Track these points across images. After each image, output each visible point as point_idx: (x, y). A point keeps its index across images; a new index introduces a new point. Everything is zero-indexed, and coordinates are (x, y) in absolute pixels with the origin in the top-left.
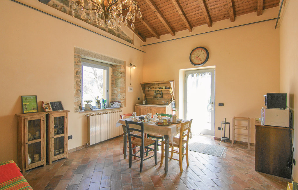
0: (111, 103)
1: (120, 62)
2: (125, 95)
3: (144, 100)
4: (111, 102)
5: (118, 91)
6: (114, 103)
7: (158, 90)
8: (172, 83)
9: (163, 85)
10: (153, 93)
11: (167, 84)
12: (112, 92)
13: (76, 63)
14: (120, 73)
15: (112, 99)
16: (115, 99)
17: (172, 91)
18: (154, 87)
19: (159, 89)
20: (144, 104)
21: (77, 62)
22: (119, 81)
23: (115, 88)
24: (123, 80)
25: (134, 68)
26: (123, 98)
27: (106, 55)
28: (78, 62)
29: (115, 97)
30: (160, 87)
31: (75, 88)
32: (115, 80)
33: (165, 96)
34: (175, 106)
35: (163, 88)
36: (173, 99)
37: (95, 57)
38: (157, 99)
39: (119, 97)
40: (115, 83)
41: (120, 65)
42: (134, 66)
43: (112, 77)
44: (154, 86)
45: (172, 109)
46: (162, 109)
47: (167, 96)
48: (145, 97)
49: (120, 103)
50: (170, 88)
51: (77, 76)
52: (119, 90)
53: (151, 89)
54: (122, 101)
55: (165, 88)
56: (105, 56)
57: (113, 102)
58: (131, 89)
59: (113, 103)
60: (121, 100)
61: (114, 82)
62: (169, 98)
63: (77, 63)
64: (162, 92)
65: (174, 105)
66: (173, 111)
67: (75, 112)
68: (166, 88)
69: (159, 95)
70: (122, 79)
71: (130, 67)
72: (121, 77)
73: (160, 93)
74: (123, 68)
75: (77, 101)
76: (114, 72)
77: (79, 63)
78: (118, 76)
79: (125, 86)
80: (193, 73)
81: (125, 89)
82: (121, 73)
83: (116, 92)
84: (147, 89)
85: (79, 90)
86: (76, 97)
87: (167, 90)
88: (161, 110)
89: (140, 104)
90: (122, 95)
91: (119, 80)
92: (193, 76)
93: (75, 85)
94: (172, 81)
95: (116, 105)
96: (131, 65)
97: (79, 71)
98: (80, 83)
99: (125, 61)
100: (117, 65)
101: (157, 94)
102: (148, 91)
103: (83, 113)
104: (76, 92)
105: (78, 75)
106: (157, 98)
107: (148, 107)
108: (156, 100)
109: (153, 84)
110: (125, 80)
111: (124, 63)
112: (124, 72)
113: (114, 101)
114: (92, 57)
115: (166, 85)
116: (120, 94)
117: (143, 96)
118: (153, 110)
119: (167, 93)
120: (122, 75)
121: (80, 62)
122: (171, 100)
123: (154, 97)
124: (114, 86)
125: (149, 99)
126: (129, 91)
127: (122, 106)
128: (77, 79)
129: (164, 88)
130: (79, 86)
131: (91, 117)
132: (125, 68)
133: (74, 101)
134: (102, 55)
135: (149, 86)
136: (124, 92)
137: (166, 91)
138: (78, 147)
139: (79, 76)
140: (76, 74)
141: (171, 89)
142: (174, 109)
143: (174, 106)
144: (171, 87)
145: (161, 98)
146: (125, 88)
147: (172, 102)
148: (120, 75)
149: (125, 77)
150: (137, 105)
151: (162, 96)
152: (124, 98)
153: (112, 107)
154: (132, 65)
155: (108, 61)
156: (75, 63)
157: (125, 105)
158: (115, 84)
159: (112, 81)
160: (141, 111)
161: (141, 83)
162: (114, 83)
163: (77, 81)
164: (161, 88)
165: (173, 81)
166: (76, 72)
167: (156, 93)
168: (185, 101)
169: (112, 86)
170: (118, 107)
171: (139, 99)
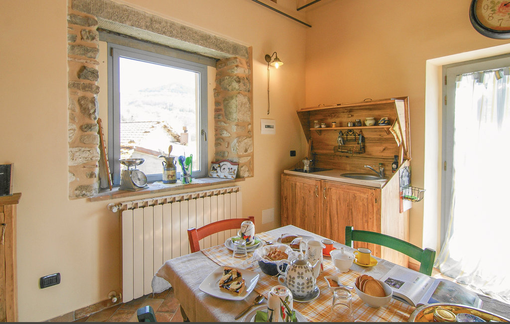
0: (214, 165)
1: (235, 49)
2: (250, 143)
3: (307, 159)
4: (213, 163)
5: (231, 131)
6: (221, 164)
7: (350, 131)
8: (400, 105)
9: (364, 113)
10: (335, 139)
11: (379, 109)
12: (216, 135)
13: (78, 41)
14: (237, 80)
15: (217, 153)
16: (224, 153)
17: (399, 131)
18: (338, 120)
19: (354, 125)
20: (306, 172)
21: (79, 37)
22: (234, 103)
23: (223, 123)
24: (245, 100)
25: (277, 65)
26: (246, 151)
27: (187, 24)
28: (85, 37)
29: (223, 147)
30: (356, 118)
31: (72, 119)
32: (224, 101)
33: (375, 150)
34: (410, 181)
35: (367, 123)
36: (404, 160)
37: (147, 28)
38: (347, 157)
39: (235, 149)
40: (223, 110)
41: (236, 58)
42: (277, 59)
43: (217, 92)
44: (338, 117)
45: (401, 193)
46: (365, 193)
47: (381, 148)
48: (312, 148)
49: (235, 167)
50: (390, 122)
51: (83, 81)
52: (234, 129)
53: (328, 125)
54: (243, 161)
55: (372, 122)
56: (183, 28)
57: (218, 161)
58: (268, 127)
59: (217, 165)
60: (240, 157)
61: (222, 107)
62: (389, 154)
63: (83, 42)
64: (363, 137)
65: (406, 179)
66: (403, 198)
67: (77, 197)
68: (376, 124)
69: (355, 146)
70: (242, 99)
71: (265, 64)
72: (239, 93)
73: (355, 140)
74: (246, 67)
75: (80, 161)
76: (220, 78)
77: (89, 41)
78: (230, 88)
79: (252, 118)
80: (478, 68)
81: (252, 127)
82: (239, 82)
83: (225, 134)
84: (317, 127)
85: (89, 127)
86: (74, 150)
87: (381, 130)
88: (362, 195)
89: (296, 170)
90: (243, 144)
91: (234, 101)
92: (480, 79)
93: (73, 110)
94: (399, 99)
95: (226, 171)
96: (268, 58)
97: (90, 66)
98: (90, 106)
99: (251, 48)
100: (227, 59)
101: (345, 141)
102: (320, 132)
103: (102, 200)
104: (78, 132)
105: (86, 78)
106: (347, 154)
107: (316, 180)
108: (344, 160)
109: (333, 112)
110: (250, 100)
111: (248, 53)
112: (249, 79)
113: (221, 158)
114: (139, 26)
115: (377, 113)
116: (235, 141)
117: (306, 146)
118: (333, 190)
119: (380, 139)
120: (243, 88)
121: (93, 38)
122: (397, 163)
123: (336, 149)
124: (221, 117)
125: (323, 154)
126: (265, 131)
127: (242, 174)
128: (80, 93)
129: (369, 122)
130: (90, 115)
131: (126, 215)
132: (250, 66)
133: (70, 163)
134: (172, 24)
135: (320, 117)
136: (250, 134)
137: (375, 131)
138: (83, 310)
139: (87, 82)
140: (79, 77)
141: (397, 125)
142: (408, 192)
143: (406, 183)
144: (397, 119)
145: (359, 153)
146: (251, 123)
147: (401, 169)
148: (235, 85)
149: (250, 91)
150: (285, 171)
151: (364, 147)
152: (249, 151)
153: (215, 175)
154: (273, 59)
155: (196, 42)
156: (73, 38)
157: (251, 170)
158: (223, 112)
159: (217, 103)
160: (298, 190)
161: (300, 110)
162: (220, 110)
163: (84, 98)
164: (361, 123)
165: (403, 98)
166: (77, 69)
167: (343, 139)
168: (446, 166)
169: (215, 118)
170: (230, 177)
171: (293, 153)
